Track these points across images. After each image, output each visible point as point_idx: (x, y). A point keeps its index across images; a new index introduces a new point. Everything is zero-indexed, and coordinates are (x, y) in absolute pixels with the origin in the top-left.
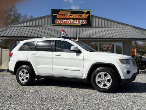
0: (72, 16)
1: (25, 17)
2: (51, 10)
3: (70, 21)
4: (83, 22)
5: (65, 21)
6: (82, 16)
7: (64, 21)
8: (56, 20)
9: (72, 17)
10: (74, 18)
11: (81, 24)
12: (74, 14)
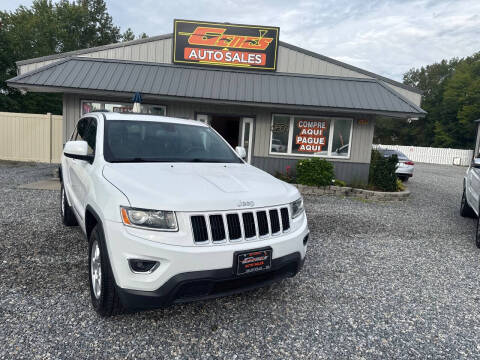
0: (229, 41)
1: (129, 36)
2: (175, 20)
3: (224, 53)
4: (255, 60)
5: (210, 52)
6: (254, 42)
7: (207, 54)
8: (186, 49)
9: (229, 44)
10: (234, 47)
11: (252, 65)
12: (234, 37)
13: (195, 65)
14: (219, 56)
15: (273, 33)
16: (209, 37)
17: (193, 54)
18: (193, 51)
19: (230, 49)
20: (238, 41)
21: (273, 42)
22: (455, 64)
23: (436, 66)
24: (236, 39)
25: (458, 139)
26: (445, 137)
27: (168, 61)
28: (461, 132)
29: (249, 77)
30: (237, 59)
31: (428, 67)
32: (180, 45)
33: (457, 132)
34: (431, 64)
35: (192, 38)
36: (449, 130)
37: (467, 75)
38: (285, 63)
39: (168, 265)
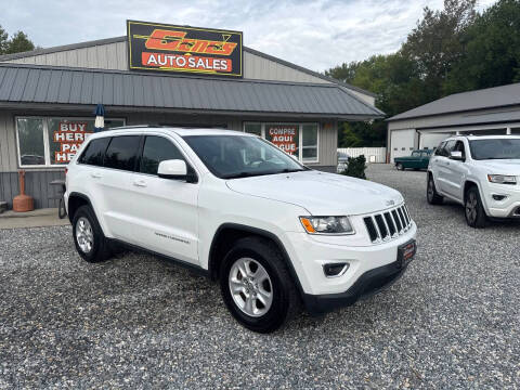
0: (191, 45)
3: (187, 59)
4: (221, 66)
5: (172, 58)
6: (218, 47)
7: (169, 60)
8: (144, 54)
9: (191, 48)
10: (197, 52)
11: (217, 72)
12: (196, 41)
13: (156, 72)
14: (181, 61)
15: (236, 37)
16: (169, 41)
17: (152, 59)
18: (152, 56)
19: (194, 55)
20: (201, 46)
21: (238, 47)
22: (354, 67)
23: (338, 69)
24: (199, 43)
25: (364, 138)
26: (354, 137)
27: (124, 66)
28: (367, 131)
29: (217, 84)
30: (202, 65)
31: (331, 70)
32: (137, 50)
33: (364, 132)
34: (333, 68)
35: (149, 41)
36: (356, 131)
37: (367, 78)
38: (252, 68)
39: (358, 264)
